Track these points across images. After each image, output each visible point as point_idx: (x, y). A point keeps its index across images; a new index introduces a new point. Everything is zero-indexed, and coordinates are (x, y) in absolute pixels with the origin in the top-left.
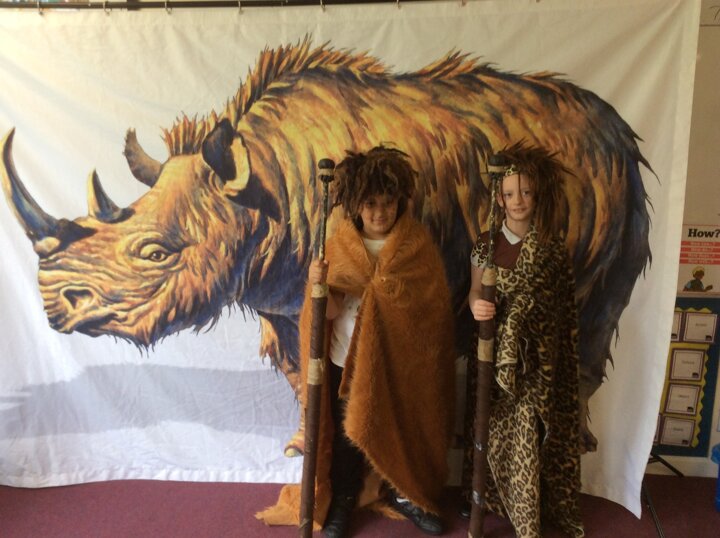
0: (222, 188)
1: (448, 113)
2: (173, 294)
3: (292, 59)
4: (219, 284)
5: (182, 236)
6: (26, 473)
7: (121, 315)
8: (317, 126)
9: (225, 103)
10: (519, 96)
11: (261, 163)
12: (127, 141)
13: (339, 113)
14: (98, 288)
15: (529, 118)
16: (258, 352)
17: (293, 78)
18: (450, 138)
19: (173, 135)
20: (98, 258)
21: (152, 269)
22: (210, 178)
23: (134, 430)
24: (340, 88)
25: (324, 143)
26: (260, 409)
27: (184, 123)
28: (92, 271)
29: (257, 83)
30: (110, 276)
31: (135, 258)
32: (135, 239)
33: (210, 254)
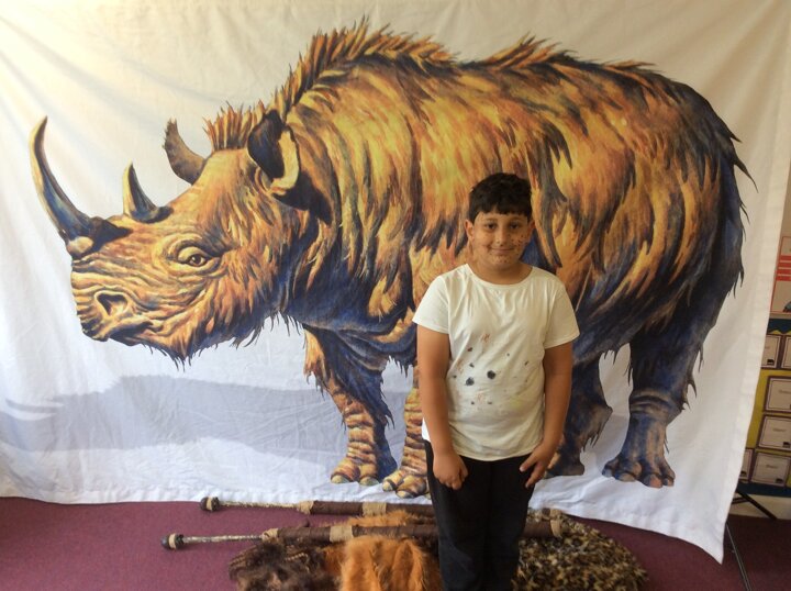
0: (269, 187)
1: (519, 107)
2: (212, 302)
3: (347, 45)
4: (261, 292)
5: (223, 238)
6: (58, 487)
7: (157, 323)
8: (373, 119)
9: (273, 93)
10: (600, 88)
11: (311, 160)
12: (168, 134)
13: (398, 105)
14: (133, 294)
15: (611, 114)
16: (302, 370)
17: (347, 66)
18: (520, 135)
19: (217, 127)
20: (133, 261)
21: (190, 274)
22: (256, 175)
23: (173, 447)
24: (399, 78)
25: (380, 138)
26: (304, 432)
27: (229, 116)
28: (127, 275)
29: (308, 71)
30: (145, 280)
31: (171, 262)
32: (173, 241)
33: (253, 260)
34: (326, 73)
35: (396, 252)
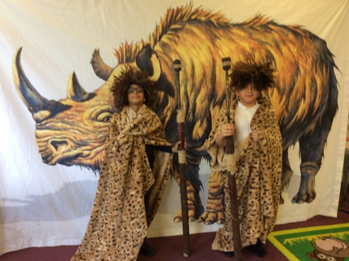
1: (256, 42)
3: (183, 14)
7: (86, 153)
8: (194, 47)
9: (148, 36)
12: (94, 56)
13: (206, 42)
14: (71, 137)
17: (183, 23)
18: (257, 55)
19: (120, 52)
20: (73, 122)
21: (104, 127)
24: (206, 29)
27: (126, 46)
28: (70, 129)
29: (165, 25)
30: (80, 131)
31: (94, 121)
32: (95, 111)
34: (173, 27)
35: (204, 108)
